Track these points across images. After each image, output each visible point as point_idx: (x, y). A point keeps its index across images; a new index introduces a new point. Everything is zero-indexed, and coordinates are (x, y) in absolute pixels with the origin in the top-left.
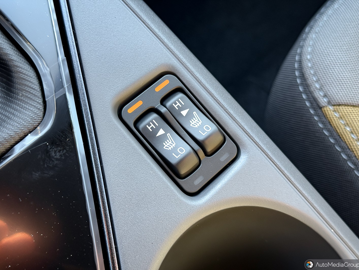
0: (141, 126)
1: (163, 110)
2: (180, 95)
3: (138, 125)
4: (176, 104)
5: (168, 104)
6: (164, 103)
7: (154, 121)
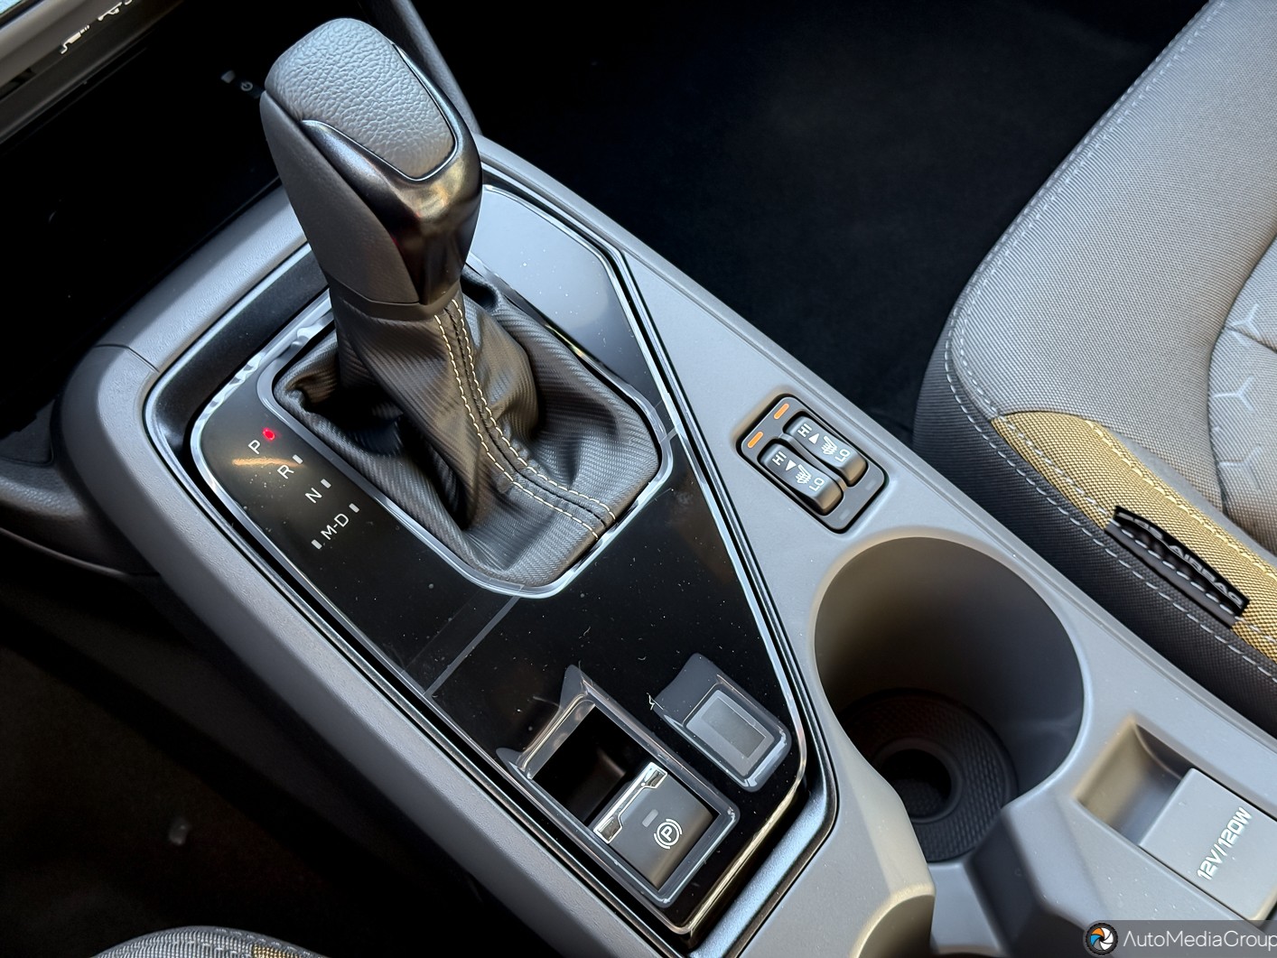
0: (766, 460)
1: (788, 438)
2: (805, 419)
3: (762, 460)
4: (802, 430)
5: (793, 431)
6: (787, 431)
7: (780, 453)
